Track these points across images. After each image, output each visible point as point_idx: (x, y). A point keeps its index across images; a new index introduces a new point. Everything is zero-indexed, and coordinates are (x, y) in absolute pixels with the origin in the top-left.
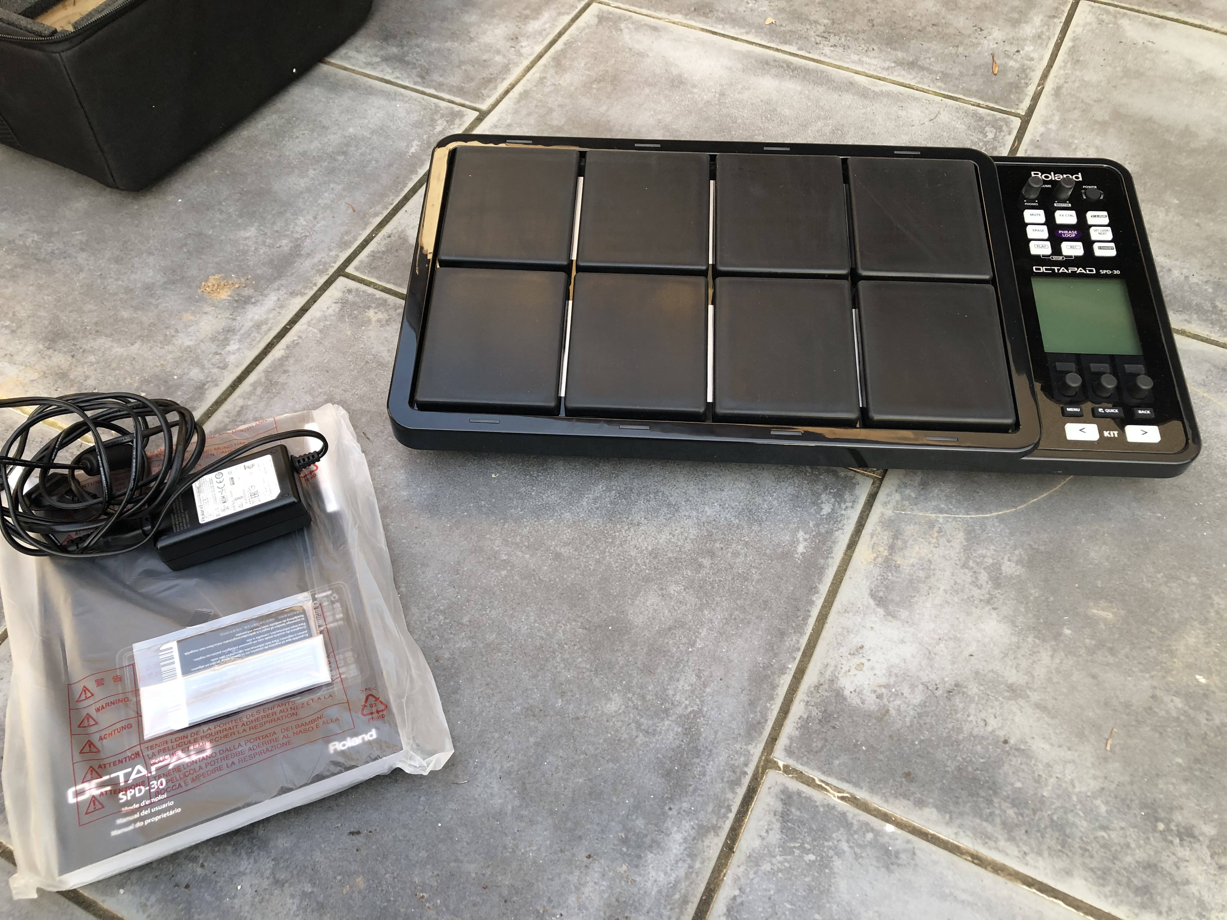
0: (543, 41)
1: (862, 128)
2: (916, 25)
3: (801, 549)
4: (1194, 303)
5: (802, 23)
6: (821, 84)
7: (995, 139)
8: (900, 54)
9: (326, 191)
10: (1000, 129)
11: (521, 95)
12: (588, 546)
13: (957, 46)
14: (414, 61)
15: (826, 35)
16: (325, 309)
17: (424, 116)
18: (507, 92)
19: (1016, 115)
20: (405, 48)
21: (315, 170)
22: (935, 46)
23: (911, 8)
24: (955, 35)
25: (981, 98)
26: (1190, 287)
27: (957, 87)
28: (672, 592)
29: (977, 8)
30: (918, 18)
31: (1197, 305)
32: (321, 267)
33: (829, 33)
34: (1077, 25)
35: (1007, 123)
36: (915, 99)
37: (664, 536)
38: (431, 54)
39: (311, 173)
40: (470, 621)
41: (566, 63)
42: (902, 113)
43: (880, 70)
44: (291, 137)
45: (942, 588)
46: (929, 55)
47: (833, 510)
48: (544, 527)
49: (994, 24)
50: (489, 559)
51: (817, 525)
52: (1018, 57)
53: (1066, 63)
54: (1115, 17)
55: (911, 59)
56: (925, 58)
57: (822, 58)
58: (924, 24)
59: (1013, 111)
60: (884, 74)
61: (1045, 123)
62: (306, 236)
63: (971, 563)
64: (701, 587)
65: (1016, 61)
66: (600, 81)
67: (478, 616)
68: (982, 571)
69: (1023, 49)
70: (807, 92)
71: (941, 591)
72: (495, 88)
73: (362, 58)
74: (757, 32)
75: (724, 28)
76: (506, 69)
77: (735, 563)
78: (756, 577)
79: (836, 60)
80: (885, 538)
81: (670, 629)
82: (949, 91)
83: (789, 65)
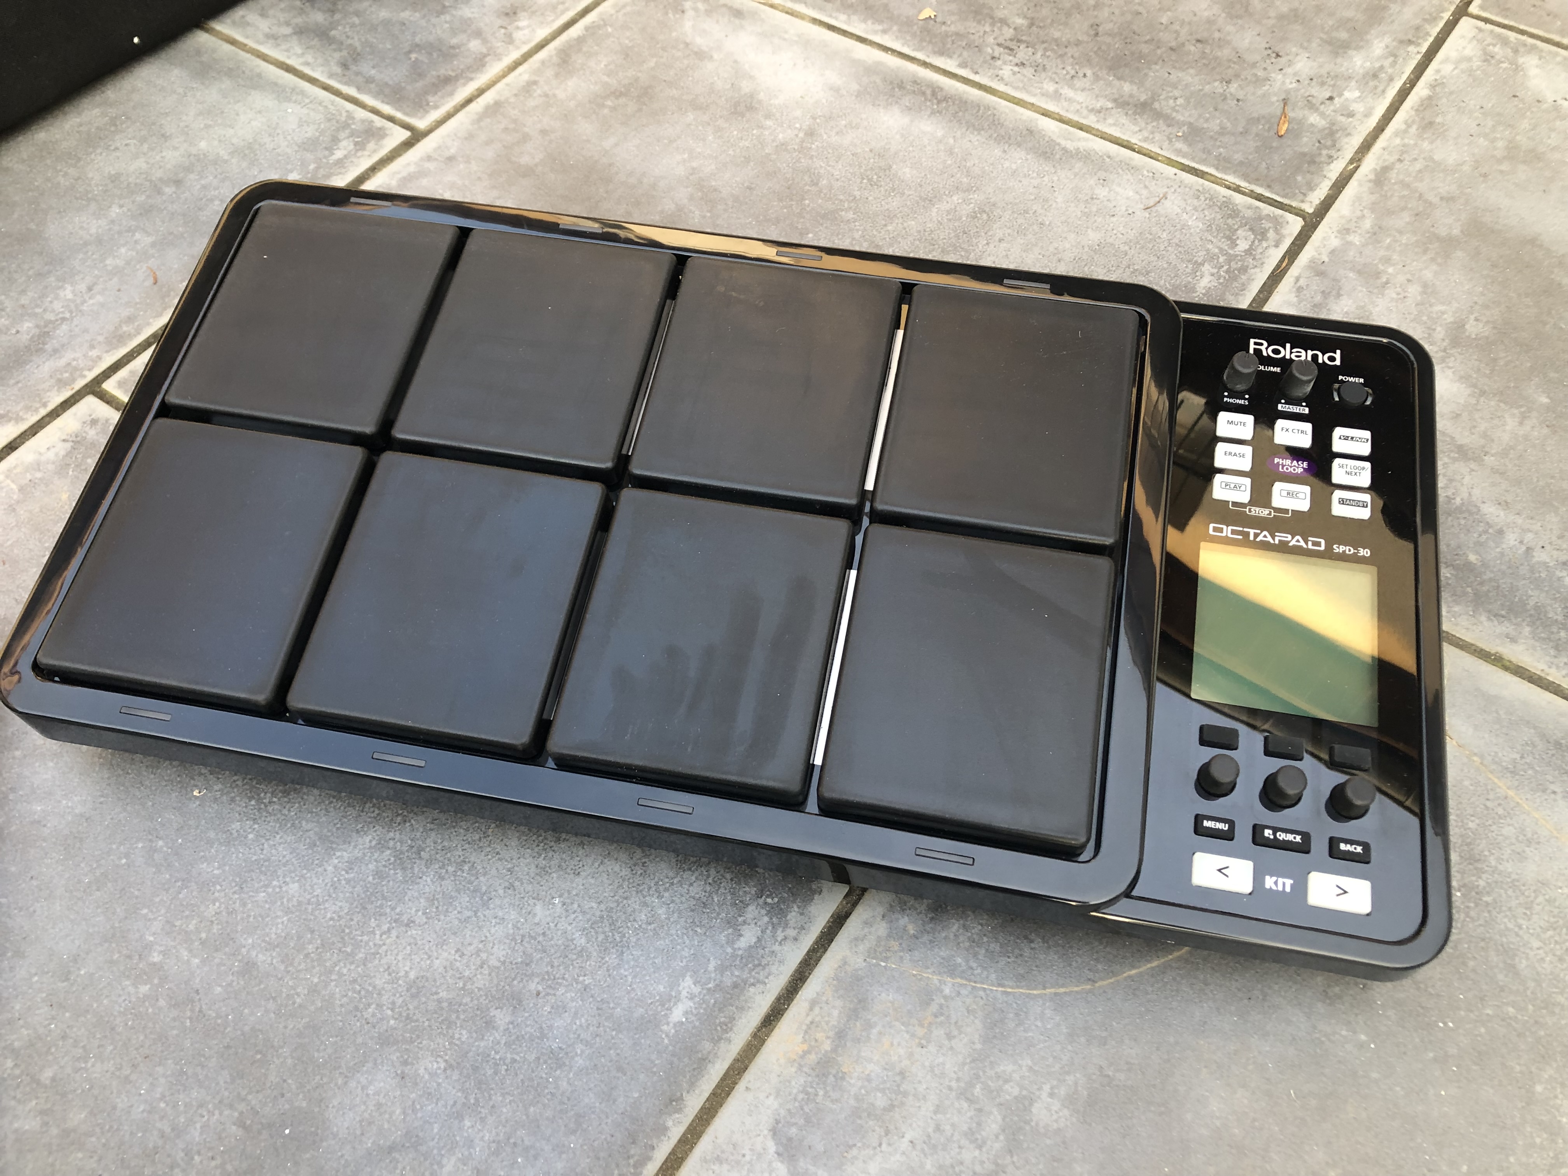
0: (553, 21)
1: (1026, 212)
2: (1166, 37)
3: (677, 1014)
4: (1532, 603)
5: (979, 22)
6: (979, 129)
7: (1249, 252)
8: (1127, 88)
9: (124, 245)
10: (1262, 235)
11: (487, 108)
12: (307, 956)
13: (1228, 82)
14: (344, 38)
15: (1012, 45)
16: (43, 450)
17: (322, 132)
18: (469, 101)
19: (1299, 213)
20: (337, 16)
21: (121, 206)
22: (1190, 78)
23: (1169, 10)
24: (1230, 61)
25: (1245, 177)
26: (1532, 570)
27: (1209, 153)
28: (422, 1071)
29: (1281, 17)
30: (1176, 27)
31: (1537, 607)
32: (66, 375)
33: (1019, 41)
34: (1446, 60)
35: (1278, 224)
36: (1133, 169)
37: (445, 954)
38: (373, 28)
39: (115, 211)
40: (53, 1079)
41: (578, 59)
42: (1102, 192)
43: (1085, 112)
44: (107, 148)
45: (908, 1137)
46: (1176, 93)
47: (759, 940)
48: (244, 905)
49: (1302, 46)
50: (129, 957)
51: (722, 969)
52: (1329, 109)
53: (1409, 126)
54: (1516, 51)
55: (1143, 98)
56: (1167, 98)
57: (994, 85)
58: (1181, 39)
59: (1294, 204)
60: (1090, 120)
61: (1345, 231)
62: (64, 319)
63: (978, 1090)
64: (475, 1069)
65: (1322, 115)
66: (621, 94)
67: (69, 1070)
68: (995, 1111)
69: (1341, 95)
70: (951, 141)
71: (904, 1144)
72: (452, 94)
73: (265, 25)
74: (900, 31)
75: (848, 22)
76: (480, 63)
77: (551, 1027)
78: (580, 1062)
79: (1016, 88)
80: (836, 1013)
81: (391, 1149)
82: (1193, 159)
83: (935, 91)
